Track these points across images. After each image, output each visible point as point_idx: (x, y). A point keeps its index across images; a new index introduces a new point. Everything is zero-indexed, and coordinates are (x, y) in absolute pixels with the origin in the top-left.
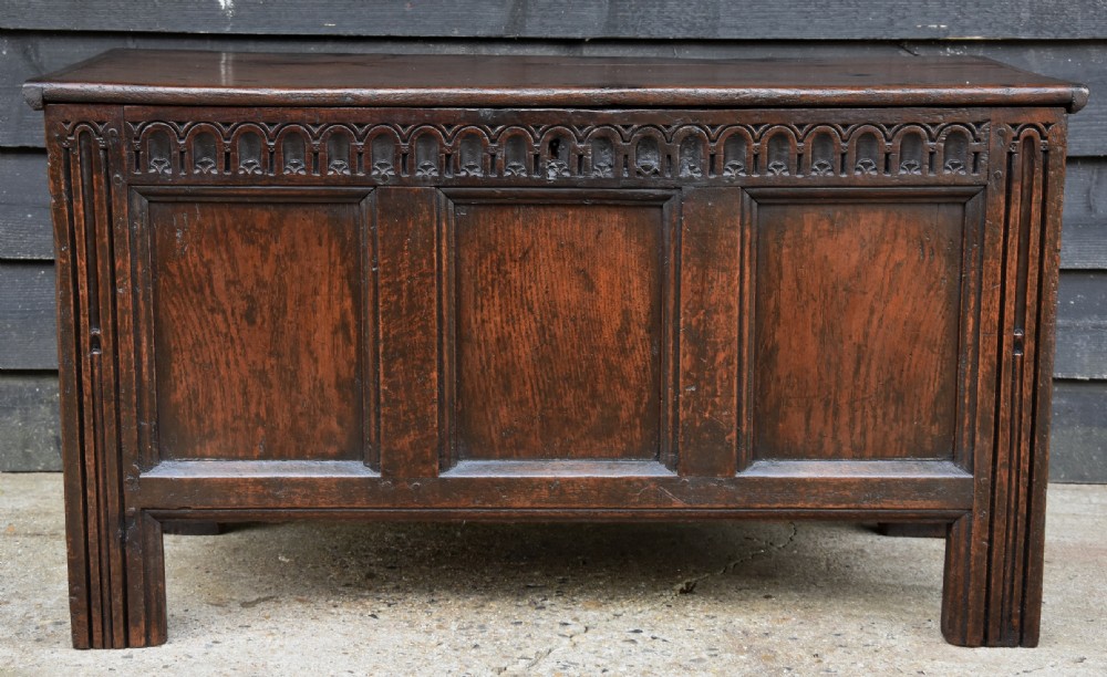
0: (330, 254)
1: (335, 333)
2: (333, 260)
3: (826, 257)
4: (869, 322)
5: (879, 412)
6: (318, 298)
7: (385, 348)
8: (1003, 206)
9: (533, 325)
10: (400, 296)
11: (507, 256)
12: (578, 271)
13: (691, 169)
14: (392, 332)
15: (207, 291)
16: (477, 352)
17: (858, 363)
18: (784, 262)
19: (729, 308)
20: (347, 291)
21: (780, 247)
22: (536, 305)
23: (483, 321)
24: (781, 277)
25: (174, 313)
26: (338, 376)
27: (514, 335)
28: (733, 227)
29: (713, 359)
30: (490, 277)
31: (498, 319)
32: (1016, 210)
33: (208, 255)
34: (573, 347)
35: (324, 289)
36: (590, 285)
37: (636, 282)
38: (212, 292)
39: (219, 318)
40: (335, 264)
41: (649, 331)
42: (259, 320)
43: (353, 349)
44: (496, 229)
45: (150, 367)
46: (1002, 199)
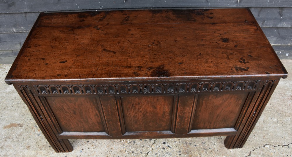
0: (91, 104)
1: (95, 116)
2: (91, 105)
3: (214, 102)
4: (221, 111)
5: (220, 123)
6: (90, 111)
7: (107, 120)
8: (259, 94)
9: (142, 114)
10: (109, 112)
11: (134, 104)
12: (152, 106)
13: (182, 91)
14: (108, 118)
15: (64, 110)
16: (129, 118)
17: (217, 117)
18: (203, 103)
19: (189, 112)
20: (96, 110)
21: (203, 101)
22: (142, 111)
23: (130, 114)
24: (202, 105)
25: (57, 113)
26: (97, 122)
27: (137, 116)
28: (192, 100)
29: (184, 120)
30: (130, 107)
31: (133, 113)
32: (262, 95)
33: (62, 105)
34: (151, 117)
35: (91, 110)
36: (155, 107)
37: (167, 107)
38: (65, 110)
39: (68, 114)
40: (92, 106)
41: (169, 114)
42: (77, 114)
43: (100, 118)
44: (131, 100)
45: (55, 121)
46: (259, 93)
